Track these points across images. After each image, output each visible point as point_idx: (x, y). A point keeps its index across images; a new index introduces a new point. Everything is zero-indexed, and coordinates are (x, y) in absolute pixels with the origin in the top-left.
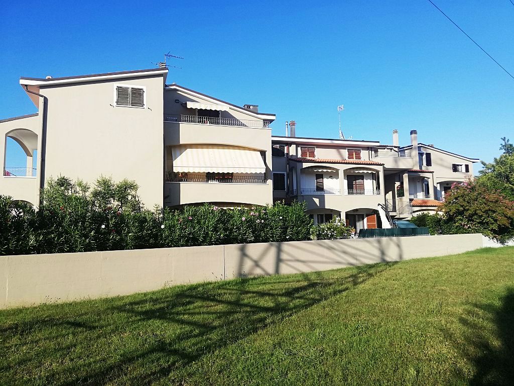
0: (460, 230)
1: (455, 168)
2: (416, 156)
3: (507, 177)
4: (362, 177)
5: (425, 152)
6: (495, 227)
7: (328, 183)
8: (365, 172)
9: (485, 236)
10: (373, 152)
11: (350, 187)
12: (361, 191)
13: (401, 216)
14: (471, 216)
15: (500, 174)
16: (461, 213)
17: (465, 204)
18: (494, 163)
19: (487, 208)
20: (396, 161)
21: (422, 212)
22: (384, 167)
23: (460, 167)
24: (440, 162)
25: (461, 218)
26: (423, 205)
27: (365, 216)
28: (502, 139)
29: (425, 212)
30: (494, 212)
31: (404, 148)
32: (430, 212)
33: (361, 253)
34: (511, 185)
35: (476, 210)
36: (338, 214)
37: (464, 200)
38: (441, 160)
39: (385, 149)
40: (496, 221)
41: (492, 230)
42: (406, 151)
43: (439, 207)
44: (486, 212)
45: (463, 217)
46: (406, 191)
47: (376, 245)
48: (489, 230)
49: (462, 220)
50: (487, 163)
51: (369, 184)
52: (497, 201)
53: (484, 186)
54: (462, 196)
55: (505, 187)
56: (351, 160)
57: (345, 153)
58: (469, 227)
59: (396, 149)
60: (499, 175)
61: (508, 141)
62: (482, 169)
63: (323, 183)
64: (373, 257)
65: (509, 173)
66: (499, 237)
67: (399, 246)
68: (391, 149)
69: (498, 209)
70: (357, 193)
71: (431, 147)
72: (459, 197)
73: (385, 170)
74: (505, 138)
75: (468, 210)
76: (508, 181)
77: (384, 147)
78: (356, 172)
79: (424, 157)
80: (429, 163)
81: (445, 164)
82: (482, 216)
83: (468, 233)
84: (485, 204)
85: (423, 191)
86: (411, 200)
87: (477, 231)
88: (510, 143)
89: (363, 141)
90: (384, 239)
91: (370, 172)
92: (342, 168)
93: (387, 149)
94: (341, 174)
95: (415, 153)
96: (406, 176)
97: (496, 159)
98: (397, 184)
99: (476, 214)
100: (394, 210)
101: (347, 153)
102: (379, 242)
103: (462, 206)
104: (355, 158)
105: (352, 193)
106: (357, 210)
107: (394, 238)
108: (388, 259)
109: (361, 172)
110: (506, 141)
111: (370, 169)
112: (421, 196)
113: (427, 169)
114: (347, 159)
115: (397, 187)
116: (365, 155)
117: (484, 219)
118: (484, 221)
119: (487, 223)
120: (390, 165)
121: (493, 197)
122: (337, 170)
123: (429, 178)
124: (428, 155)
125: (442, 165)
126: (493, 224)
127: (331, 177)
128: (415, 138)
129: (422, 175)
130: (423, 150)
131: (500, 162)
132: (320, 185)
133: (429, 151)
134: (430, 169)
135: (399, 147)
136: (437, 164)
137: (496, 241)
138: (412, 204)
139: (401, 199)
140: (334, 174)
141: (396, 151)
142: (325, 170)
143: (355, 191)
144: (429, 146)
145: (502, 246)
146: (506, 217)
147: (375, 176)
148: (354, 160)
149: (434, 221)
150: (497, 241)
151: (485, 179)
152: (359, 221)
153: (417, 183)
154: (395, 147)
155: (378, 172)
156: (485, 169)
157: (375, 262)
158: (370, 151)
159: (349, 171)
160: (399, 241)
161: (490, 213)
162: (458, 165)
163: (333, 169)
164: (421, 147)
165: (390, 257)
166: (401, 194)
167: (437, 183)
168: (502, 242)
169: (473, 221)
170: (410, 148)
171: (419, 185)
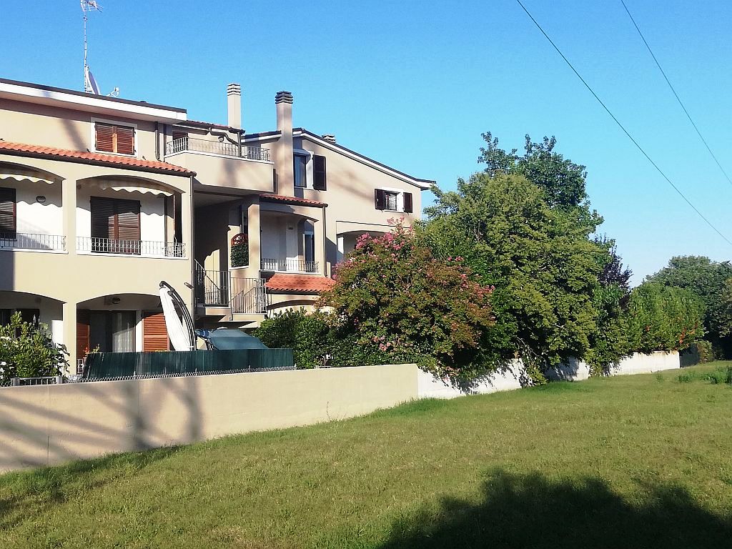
0: (371, 356)
1: (381, 199)
2: (286, 160)
3: (483, 227)
4: (134, 205)
5: (312, 153)
6: (446, 348)
7: (29, 216)
8: (143, 190)
9: (425, 371)
10: (170, 138)
11: (100, 232)
12: (132, 245)
13: (238, 318)
14: (395, 319)
15: (468, 218)
16: (372, 312)
17: (382, 288)
18: (458, 192)
19: (429, 301)
20: (230, 167)
21: (289, 308)
22: (195, 182)
23: (392, 199)
24: (346, 181)
25: (374, 324)
26: (296, 289)
27: (139, 315)
28: (483, 135)
29: (298, 308)
30: (446, 310)
31: (257, 136)
32: (306, 307)
33: (66, 428)
34: (488, 248)
35: (405, 306)
36: (55, 308)
37: (380, 278)
38: (351, 176)
39: (206, 133)
40: (447, 332)
41: (439, 356)
42: (263, 146)
43: (323, 294)
44: (427, 310)
45: (377, 321)
46: (254, 249)
47: (118, 399)
48: (434, 356)
49: (374, 330)
50: (445, 192)
51: (153, 226)
52: (452, 284)
53: (429, 245)
54: (376, 269)
55: (477, 251)
56: (105, 155)
57: (88, 131)
58: (391, 348)
59: (234, 137)
60: (467, 221)
61: (496, 141)
62: (433, 205)
63: (14, 214)
64: (108, 438)
65: (488, 217)
66: (456, 372)
67: (191, 401)
68: (222, 135)
69: (455, 305)
70: (118, 251)
71: (326, 141)
72: (369, 270)
73: (198, 190)
74: (489, 134)
75: (386, 304)
76: (485, 237)
77: (204, 128)
78: (117, 189)
79: (310, 164)
80: (320, 183)
81: (359, 186)
82: (416, 321)
83: (388, 363)
84: (426, 289)
85: (300, 253)
86: (266, 276)
87: (406, 359)
88: (498, 147)
89: (143, 104)
90: (147, 384)
91: (156, 192)
92: (72, 174)
93: (214, 134)
94: (69, 191)
95: (285, 152)
96: (254, 211)
97: (461, 182)
98: (234, 231)
99: (405, 315)
100: (224, 301)
101: (93, 132)
102: (130, 392)
103: (374, 294)
104: (115, 150)
105: (106, 250)
106: (114, 299)
107: (179, 380)
108: (155, 440)
109: (130, 189)
110: (492, 142)
111: (157, 185)
112: (294, 265)
113: (316, 197)
114: (93, 150)
115: (234, 240)
116: (145, 144)
117: (422, 328)
118: (423, 334)
119: (430, 338)
120: (211, 176)
121: (444, 273)
122: (58, 181)
123: (316, 221)
124: (320, 163)
125: (352, 190)
126: (441, 340)
127: (41, 199)
128: (288, 114)
129: (298, 210)
130: (307, 148)
131: (472, 190)
132: (6, 220)
133: (323, 152)
134: (324, 197)
135: (242, 132)
136: (341, 186)
137: (449, 382)
138: (266, 285)
139: (240, 273)
140: (48, 192)
141: (234, 143)
142: (19, 178)
143: (111, 243)
144: (323, 138)
145: (464, 394)
146: (470, 324)
147: (170, 205)
148: (115, 155)
149: (315, 332)
150: (453, 382)
151: (433, 229)
152: (124, 328)
153: (288, 232)
154: (233, 131)
155: (178, 194)
156: (439, 205)
157: (110, 451)
158: (162, 135)
159: (93, 184)
160: (193, 387)
161: (436, 312)
162: (389, 193)
163: (47, 175)
164: (304, 138)
165: (160, 434)
166: (242, 258)
167: (338, 236)
168: (464, 385)
169: (400, 332)
170: (275, 137)
171: (292, 239)
